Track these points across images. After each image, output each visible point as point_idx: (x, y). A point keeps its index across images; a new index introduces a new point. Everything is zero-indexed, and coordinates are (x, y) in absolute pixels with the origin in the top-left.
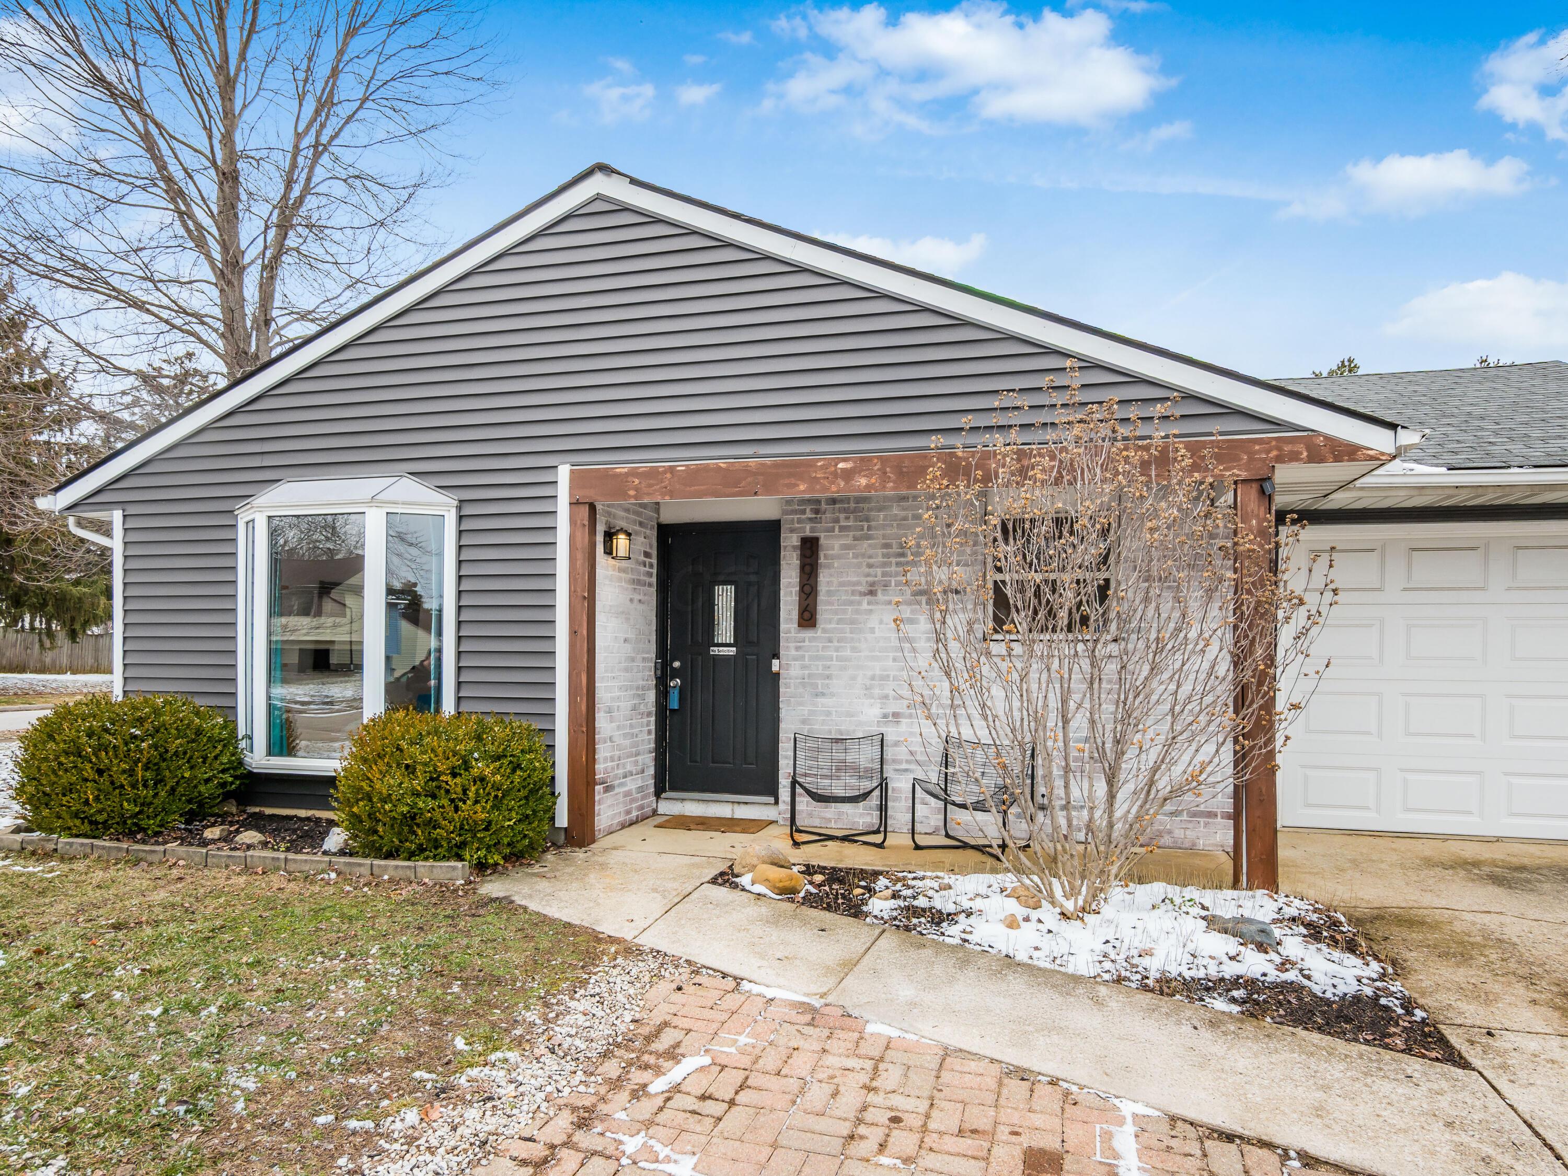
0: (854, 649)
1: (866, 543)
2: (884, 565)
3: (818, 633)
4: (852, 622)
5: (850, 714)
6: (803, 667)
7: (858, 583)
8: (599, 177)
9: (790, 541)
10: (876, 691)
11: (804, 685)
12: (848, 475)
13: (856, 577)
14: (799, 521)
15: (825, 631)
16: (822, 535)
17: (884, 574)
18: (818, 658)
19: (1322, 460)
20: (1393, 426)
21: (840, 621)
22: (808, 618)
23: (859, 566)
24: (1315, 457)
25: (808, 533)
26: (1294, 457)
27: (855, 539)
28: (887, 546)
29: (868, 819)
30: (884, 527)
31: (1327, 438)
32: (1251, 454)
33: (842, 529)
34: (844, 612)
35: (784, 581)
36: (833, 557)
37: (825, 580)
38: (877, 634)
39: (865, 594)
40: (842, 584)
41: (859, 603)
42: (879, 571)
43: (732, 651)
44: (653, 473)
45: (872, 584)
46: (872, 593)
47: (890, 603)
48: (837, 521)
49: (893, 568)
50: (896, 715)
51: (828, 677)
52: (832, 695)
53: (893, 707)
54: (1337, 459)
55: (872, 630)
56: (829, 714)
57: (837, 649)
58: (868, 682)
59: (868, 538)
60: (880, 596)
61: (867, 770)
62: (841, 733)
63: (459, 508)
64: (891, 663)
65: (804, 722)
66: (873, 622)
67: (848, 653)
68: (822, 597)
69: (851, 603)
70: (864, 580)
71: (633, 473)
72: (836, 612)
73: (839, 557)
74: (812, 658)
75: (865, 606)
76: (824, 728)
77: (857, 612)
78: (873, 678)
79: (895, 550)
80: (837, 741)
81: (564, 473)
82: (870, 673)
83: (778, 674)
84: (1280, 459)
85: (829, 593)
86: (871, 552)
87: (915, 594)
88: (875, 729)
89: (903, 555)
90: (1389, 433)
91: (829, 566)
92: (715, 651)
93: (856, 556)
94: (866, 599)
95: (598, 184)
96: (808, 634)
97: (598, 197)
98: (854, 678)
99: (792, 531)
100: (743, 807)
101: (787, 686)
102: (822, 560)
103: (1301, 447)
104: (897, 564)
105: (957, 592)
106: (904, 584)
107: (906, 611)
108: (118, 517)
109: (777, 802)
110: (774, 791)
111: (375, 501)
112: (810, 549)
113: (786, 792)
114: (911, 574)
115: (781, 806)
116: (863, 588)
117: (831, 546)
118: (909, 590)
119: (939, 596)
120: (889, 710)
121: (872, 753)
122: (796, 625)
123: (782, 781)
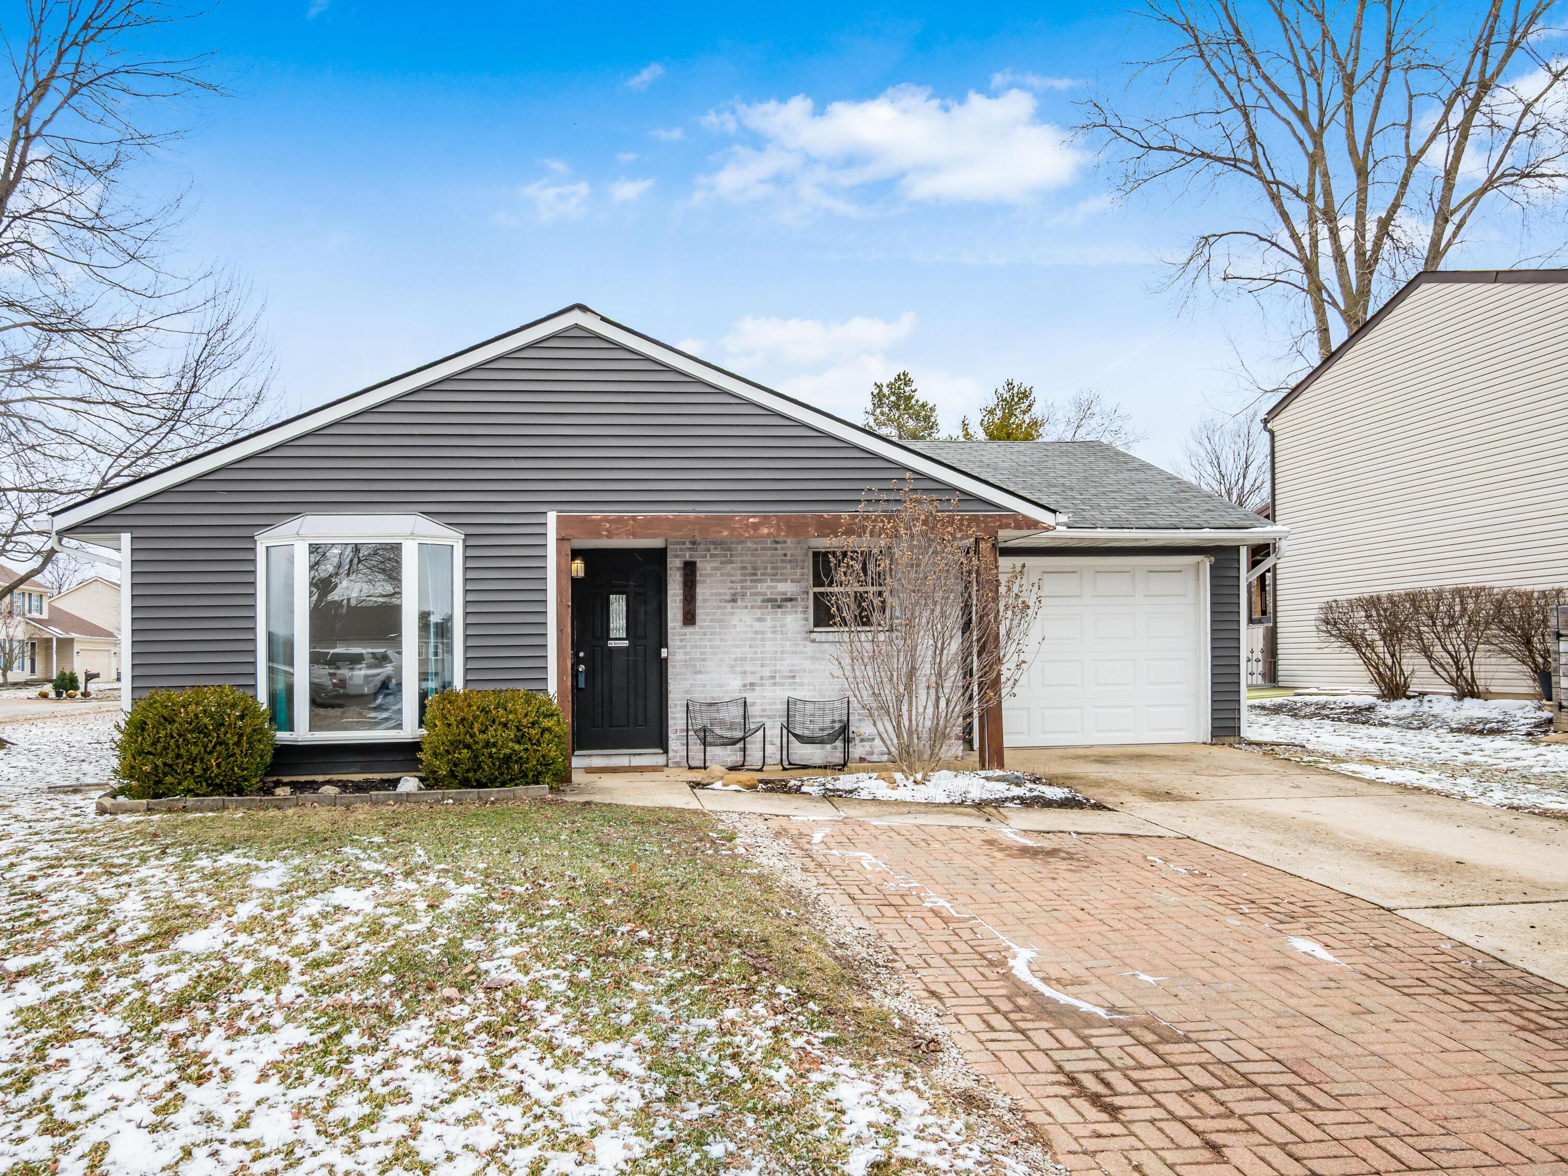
0: (722, 640)
1: (729, 567)
2: (742, 581)
3: (696, 629)
4: (721, 621)
5: (720, 686)
6: (685, 654)
7: (725, 594)
8: (576, 313)
9: (674, 565)
10: (738, 669)
11: (686, 666)
12: (755, 526)
14: (681, 550)
15: (701, 627)
16: (698, 560)
17: (742, 588)
18: (696, 647)
19: (1021, 529)
20: (1054, 512)
21: (711, 621)
22: (689, 618)
23: (724, 581)
24: (1018, 527)
25: (688, 558)
26: (1008, 526)
27: (722, 563)
28: (744, 568)
29: (734, 758)
30: (741, 555)
31: (1024, 516)
32: (986, 523)
33: (712, 556)
34: (715, 614)
35: (670, 592)
36: (706, 575)
37: (701, 591)
38: (738, 629)
39: (727, 601)
40: (712, 594)
41: (725, 608)
42: (739, 585)
43: (625, 643)
44: (620, 520)
45: (734, 595)
46: (734, 601)
47: (746, 607)
48: (709, 550)
49: (748, 584)
50: (752, 684)
51: (704, 660)
52: (707, 672)
53: (750, 679)
54: (1029, 528)
55: (735, 626)
56: (704, 686)
57: (710, 640)
58: (732, 663)
59: (731, 562)
60: (739, 603)
61: (732, 724)
62: (713, 698)
63: (464, 540)
64: (748, 649)
65: (687, 692)
66: (735, 620)
67: (718, 643)
68: (699, 603)
69: (719, 607)
70: (728, 592)
71: (605, 519)
72: (708, 614)
73: (710, 576)
74: (691, 647)
75: (729, 610)
76: (701, 696)
77: (724, 614)
78: (736, 660)
79: (750, 571)
80: (711, 704)
81: (552, 518)
82: (734, 656)
83: (666, 659)
84: (1001, 527)
85: (705, 601)
86: (732, 572)
87: (764, 601)
88: (738, 695)
89: (755, 575)
90: (1052, 515)
91: (704, 582)
92: (612, 644)
93: (722, 575)
94: (729, 605)
95: (576, 317)
96: (689, 630)
97: (577, 326)
98: (722, 660)
99: (676, 556)
100: (638, 758)
101: (674, 667)
102: (698, 578)
103: (1011, 521)
104: (751, 581)
105: (791, 600)
106: (756, 594)
107: (758, 613)
108: (126, 538)
109: (666, 751)
110: (662, 744)
111: (412, 535)
112: (690, 570)
113: (675, 744)
114: (761, 587)
115: (671, 754)
116: (728, 598)
117: (705, 567)
118: (760, 598)
119: (780, 603)
120: (748, 681)
121: (736, 712)
122: (680, 624)
123: (671, 735)
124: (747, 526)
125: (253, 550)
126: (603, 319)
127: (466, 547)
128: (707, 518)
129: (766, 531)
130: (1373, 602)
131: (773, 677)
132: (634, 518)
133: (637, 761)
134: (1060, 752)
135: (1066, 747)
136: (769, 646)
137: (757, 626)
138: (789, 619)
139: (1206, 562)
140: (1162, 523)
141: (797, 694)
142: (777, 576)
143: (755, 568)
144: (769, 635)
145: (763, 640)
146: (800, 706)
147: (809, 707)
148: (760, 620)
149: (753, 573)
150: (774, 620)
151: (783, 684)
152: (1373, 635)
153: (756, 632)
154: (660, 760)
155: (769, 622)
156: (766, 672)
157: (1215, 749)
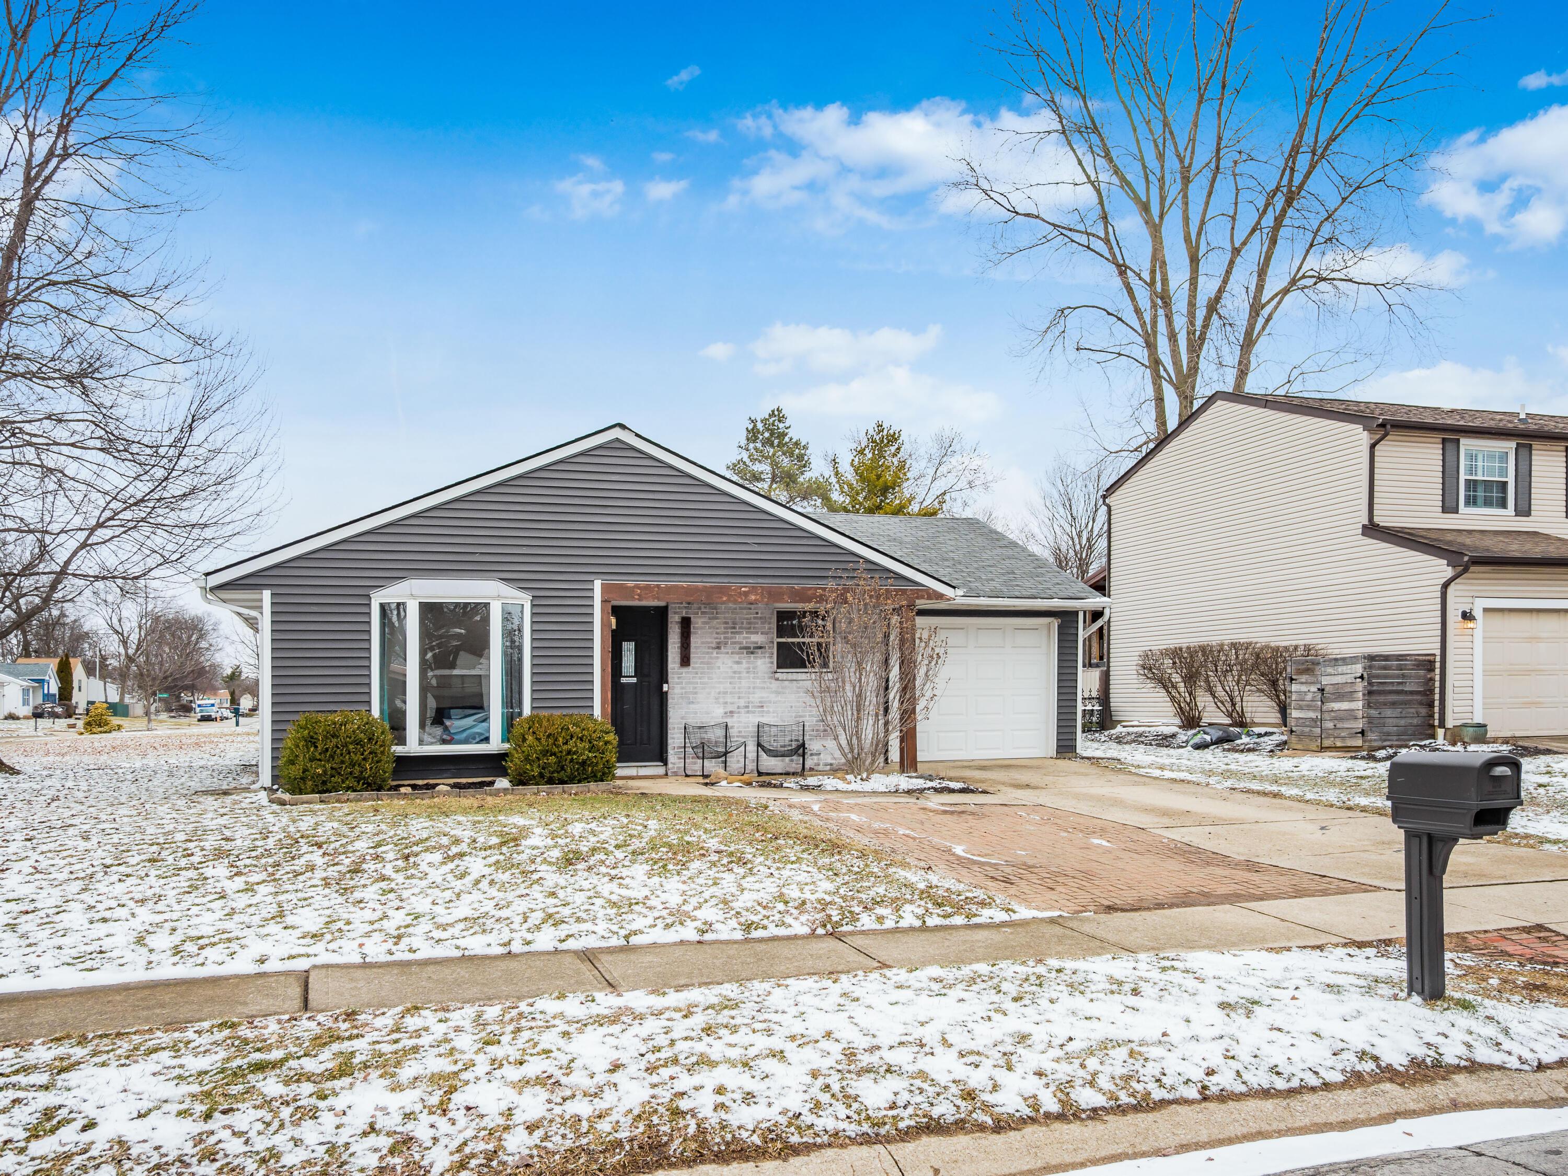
0: (709, 678)
1: (715, 621)
2: (725, 633)
3: (690, 669)
4: (708, 663)
5: (707, 713)
6: (681, 688)
7: (712, 643)
8: (617, 429)
9: (674, 620)
10: (721, 700)
11: (682, 698)
12: (746, 594)
13: (712, 640)
14: (679, 608)
15: (694, 668)
16: (692, 616)
17: (724, 638)
18: (690, 683)
19: (930, 597)
20: (954, 587)
21: (702, 663)
22: (685, 661)
23: (711, 633)
25: (684, 615)
26: (922, 597)
27: (710, 619)
28: (726, 623)
30: (724, 613)
31: (934, 590)
32: (908, 594)
33: (703, 613)
34: (704, 658)
35: (670, 641)
36: (698, 628)
37: (695, 640)
38: (721, 670)
39: (713, 648)
40: (702, 643)
41: (712, 653)
42: (722, 636)
43: (634, 680)
44: (647, 588)
45: (719, 643)
46: (719, 648)
47: (727, 653)
48: (700, 608)
49: (729, 635)
50: (731, 712)
51: (696, 693)
52: (698, 703)
53: (730, 708)
54: (935, 597)
55: (719, 668)
56: (698, 713)
57: (700, 678)
58: (717, 696)
59: (717, 618)
60: (722, 650)
61: (717, 742)
62: (703, 723)
63: (532, 601)
64: (728, 685)
65: (682, 718)
66: (719, 663)
67: (706, 680)
68: (692, 650)
69: (707, 653)
70: (714, 641)
71: (637, 587)
72: (700, 658)
73: (701, 628)
74: (686, 683)
75: (715, 655)
76: (693, 721)
77: (711, 658)
78: (719, 693)
79: (730, 625)
80: (700, 728)
81: (598, 584)
82: (718, 690)
83: (667, 692)
84: (917, 598)
85: (696, 648)
86: (718, 626)
87: (741, 648)
88: (721, 720)
89: (735, 628)
90: (953, 590)
91: (696, 633)
92: (624, 680)
93: (710, 628)
94: (715, 651)
95: (617, 433)
96: (685, 670)
97: (617, 440)
98: (709, 693)
99: (675, 613)
100: (643, 769)
101: (672, 698)
102: (692, 630)
103: (925, 593)
104: (732, 633)
105: (761, 648)
106: (735, 643)
107: (736, 658)
108: (267, 595)
109: (666, 764)
110: (662, 758)
111: (499, 597)
112: (686, 624)
113: (673, 757)
114: (738, 638)
115: (670, 766)
116: (714, 645)
117: (697, 622)
118: (738, 646)
119: (752, 650)
120: (729, 709)
121: (720, 733)
122: (678, 665)
123: (671, 752)
124: (740, 593)
125: (369, 605)
126: (637, 435)
127: (533, 606)
128: (712, 587)
129: (753, 597)
130: (1175, 653)
131: (747, 707)
132: (658, 586)
133: (643, 772)
134: (952, 764)
135: (954, 761)
136: (744, 683)
137: (736, 667)
138: (759, 662)
139: (1055, 623)
140: (1025, 593)
141: (764, 720)
142: (751, 629)
143: (734, 623)
144: (744, 675)
145: (740, 678)
146: (767, 729)
147: (774, 729)
148: (738, 663)
149: (733, 627)
150: (748, 663)
151: (754, 712)
152: (1176, 678)
153: (735, 672)
154: (661, 771)
155: (745, 665)
156: (742, 703)
157: (1060, 762)
